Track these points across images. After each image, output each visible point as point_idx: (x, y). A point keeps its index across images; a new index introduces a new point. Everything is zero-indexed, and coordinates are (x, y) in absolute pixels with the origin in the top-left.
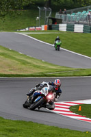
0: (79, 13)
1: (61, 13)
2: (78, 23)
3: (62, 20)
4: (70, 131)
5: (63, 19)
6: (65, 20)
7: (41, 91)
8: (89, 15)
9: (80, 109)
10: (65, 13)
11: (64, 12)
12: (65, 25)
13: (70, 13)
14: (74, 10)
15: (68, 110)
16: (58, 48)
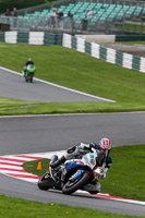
0: (37, 13)
1: (9, 15)
2: (36, 30)
3: (9, 25)
4: (24, 202)
5: (11, 23)
6: (15, 25)
7: (83, 160)
8: (53, 17)
9: (39, 167)
10: (15, 15)
11: (13, 13)
12: (15, 33)
13: (23, 14)
14: (30, 9)
15: (21, 168)
16: (29, 77)
